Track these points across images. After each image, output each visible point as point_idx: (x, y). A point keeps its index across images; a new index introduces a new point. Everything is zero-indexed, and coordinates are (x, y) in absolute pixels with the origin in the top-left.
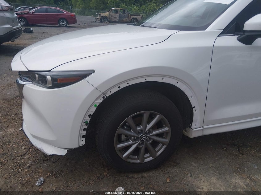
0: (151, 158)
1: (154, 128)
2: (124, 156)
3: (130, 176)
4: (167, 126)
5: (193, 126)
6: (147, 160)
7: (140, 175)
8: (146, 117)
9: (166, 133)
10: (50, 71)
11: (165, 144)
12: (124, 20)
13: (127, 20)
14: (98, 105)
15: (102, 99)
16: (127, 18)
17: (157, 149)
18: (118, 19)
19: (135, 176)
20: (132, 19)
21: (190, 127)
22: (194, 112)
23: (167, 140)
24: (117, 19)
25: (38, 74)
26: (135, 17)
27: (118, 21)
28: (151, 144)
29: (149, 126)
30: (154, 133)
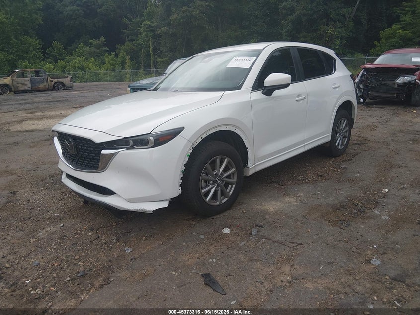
0: (226, 199)
1: (225, 170)
2: (207, 199)
3: (215, 217)
4: (232, 168)
5: (249, 165)
6: (223, 201)
7: (221, 215)
8: (218, 161)
9: (233, 173)
10: (150, 133)
11: (234, 184)
12: (41, 86)
13: (47, 86)
14: (189, 154)
15: (192, 149)
16: (45, 83)
17: (228, 190)
18: (30, 85)
19: (218, 216)
20: (55, 83)
21: (246, 166)
22: (248, 152)
23: (235, 180)
24: (28, 86)
25: (132, 140)
26: (60, 80)
27: (30, 89)
28: (224, 185)
29: (221, 170)
30: (226, 175)
